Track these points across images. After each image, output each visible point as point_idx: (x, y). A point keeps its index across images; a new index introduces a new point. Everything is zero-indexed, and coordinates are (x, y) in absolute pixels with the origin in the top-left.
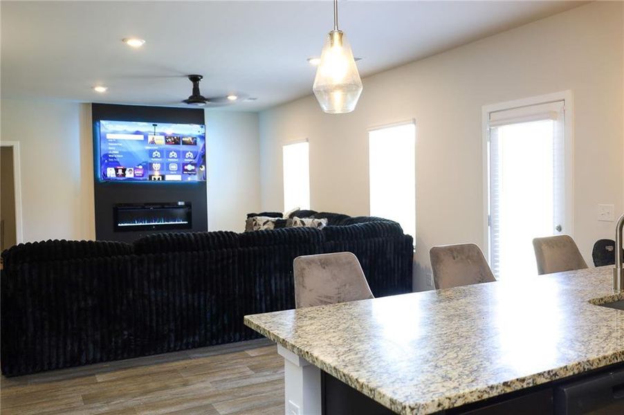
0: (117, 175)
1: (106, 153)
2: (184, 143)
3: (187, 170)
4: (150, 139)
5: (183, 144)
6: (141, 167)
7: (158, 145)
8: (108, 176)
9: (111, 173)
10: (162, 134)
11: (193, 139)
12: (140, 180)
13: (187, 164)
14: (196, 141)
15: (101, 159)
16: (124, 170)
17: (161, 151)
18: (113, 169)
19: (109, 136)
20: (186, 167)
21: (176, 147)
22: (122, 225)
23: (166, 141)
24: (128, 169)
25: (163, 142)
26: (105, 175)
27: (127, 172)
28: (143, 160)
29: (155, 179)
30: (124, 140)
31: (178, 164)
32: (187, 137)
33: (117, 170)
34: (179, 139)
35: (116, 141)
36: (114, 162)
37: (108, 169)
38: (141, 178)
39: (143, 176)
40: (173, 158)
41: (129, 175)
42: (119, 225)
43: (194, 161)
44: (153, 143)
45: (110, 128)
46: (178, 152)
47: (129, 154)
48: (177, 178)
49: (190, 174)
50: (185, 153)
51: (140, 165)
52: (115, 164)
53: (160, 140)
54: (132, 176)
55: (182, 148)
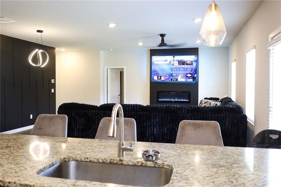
0: (158, 79)
1: (154, 69)
2: (187, 64)
3: (188, 77)
4: (172, 63)
5: (186, 65)
6: (167, 75)
7: (175, 66)
8: (154, 79)
9: (155, 78)
10: (177, 61)
11: (191, 62)
12: (167, 81)
13: (188, 74)
14: (192, 63)
15: (152, 72)
16: (161, 77)
17: (176, 68)
18: (156, 76)
19: (155, 63)
20: (187, 75)
21: (183, 66)
22: (161, 100)
23: (179, 64)
24: (162, 76)
25: (178, 64)
26: (153, 79)
27: (162, 78)
28: (169, 72)
29: (173, 80)
30: (161, 64)
31: (184, 74)
32: (188, 61)
33: (158, 77)
34: (185, 62)
35: (157, 64)
36: (157, 73)
37: (155, 76)
38: (168, 80)
39: (168, 79)
40: (182, 71)
41: (163, 79)
42: (159, 100)
43: (192, 72)
44: (173, 65)
45: (155, 59)
46: (184, 68)
47: (163, 70)
48: (183, 80)
49: (189, 78)
50: (187, 68)
51: (167, 74)
52: (157, 74)
53: (176, 64)
54: (164, 79)
55: (186, 66)
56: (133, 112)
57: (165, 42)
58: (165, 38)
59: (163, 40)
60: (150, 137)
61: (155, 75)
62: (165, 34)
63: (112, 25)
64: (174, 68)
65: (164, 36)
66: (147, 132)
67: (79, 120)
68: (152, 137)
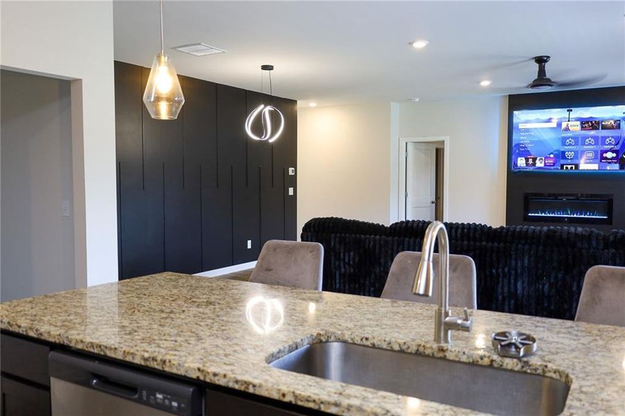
0: (527, 164)
1: (518, 142)
2: (604, 128)
3: (606, 158)
4: (564, 125)
5: (602, 129)
6: (552, 156)
7: (573, 132)
8: (519, 165)
9: (521, 162)
10: (578, 119)
11: (615, 122)
12: (551, 169)
13: (606, 152)
14: (619, 124)
15: (513, 150)
16: (534, 160)
17: (575, 138)
18: (523, 159)
19: (521, 126)
20: (605, 155)
21: (593, 133)
22: (533, 214)
23: (582, 127)
24: (538, 158)
25: (579, 128)
26: (516, 165)
27: (537, 161)
28: (555, 148)
29: (567, 168)
30: (536, 129)
31: (596, 152)
32: (608, 120)
33: (527, 160)
34: (598, 123)
35: (527, 130)
36: (525, 151)
37: (519, 159)
38: (552, 168)
39: (554, 165)
40: (590, 144)
41: (539, 164)
42: (530, 214)
43: (617, 148)
44: (567, 129)
45: (521, 116)
46: (595, 138)
47: (541, 143)
48: (595, 167)
49: (610, 163)
50: (604, 138)
51: (552, 153)
52: (525, 154)
53: (576, 127)
54: (542, 165)
55: (601, 133)
56: (466, 242)
57: (548, 76)
58: (548, 66)
59: (542, 72)
60: (507, 303)
61: (520, 155)
62: (548, 57)
63: (420, 45)
64: (568, 138)
65: (546, 61)
66: (500, 290)
67: (344, 255)
68: (513, 302)
